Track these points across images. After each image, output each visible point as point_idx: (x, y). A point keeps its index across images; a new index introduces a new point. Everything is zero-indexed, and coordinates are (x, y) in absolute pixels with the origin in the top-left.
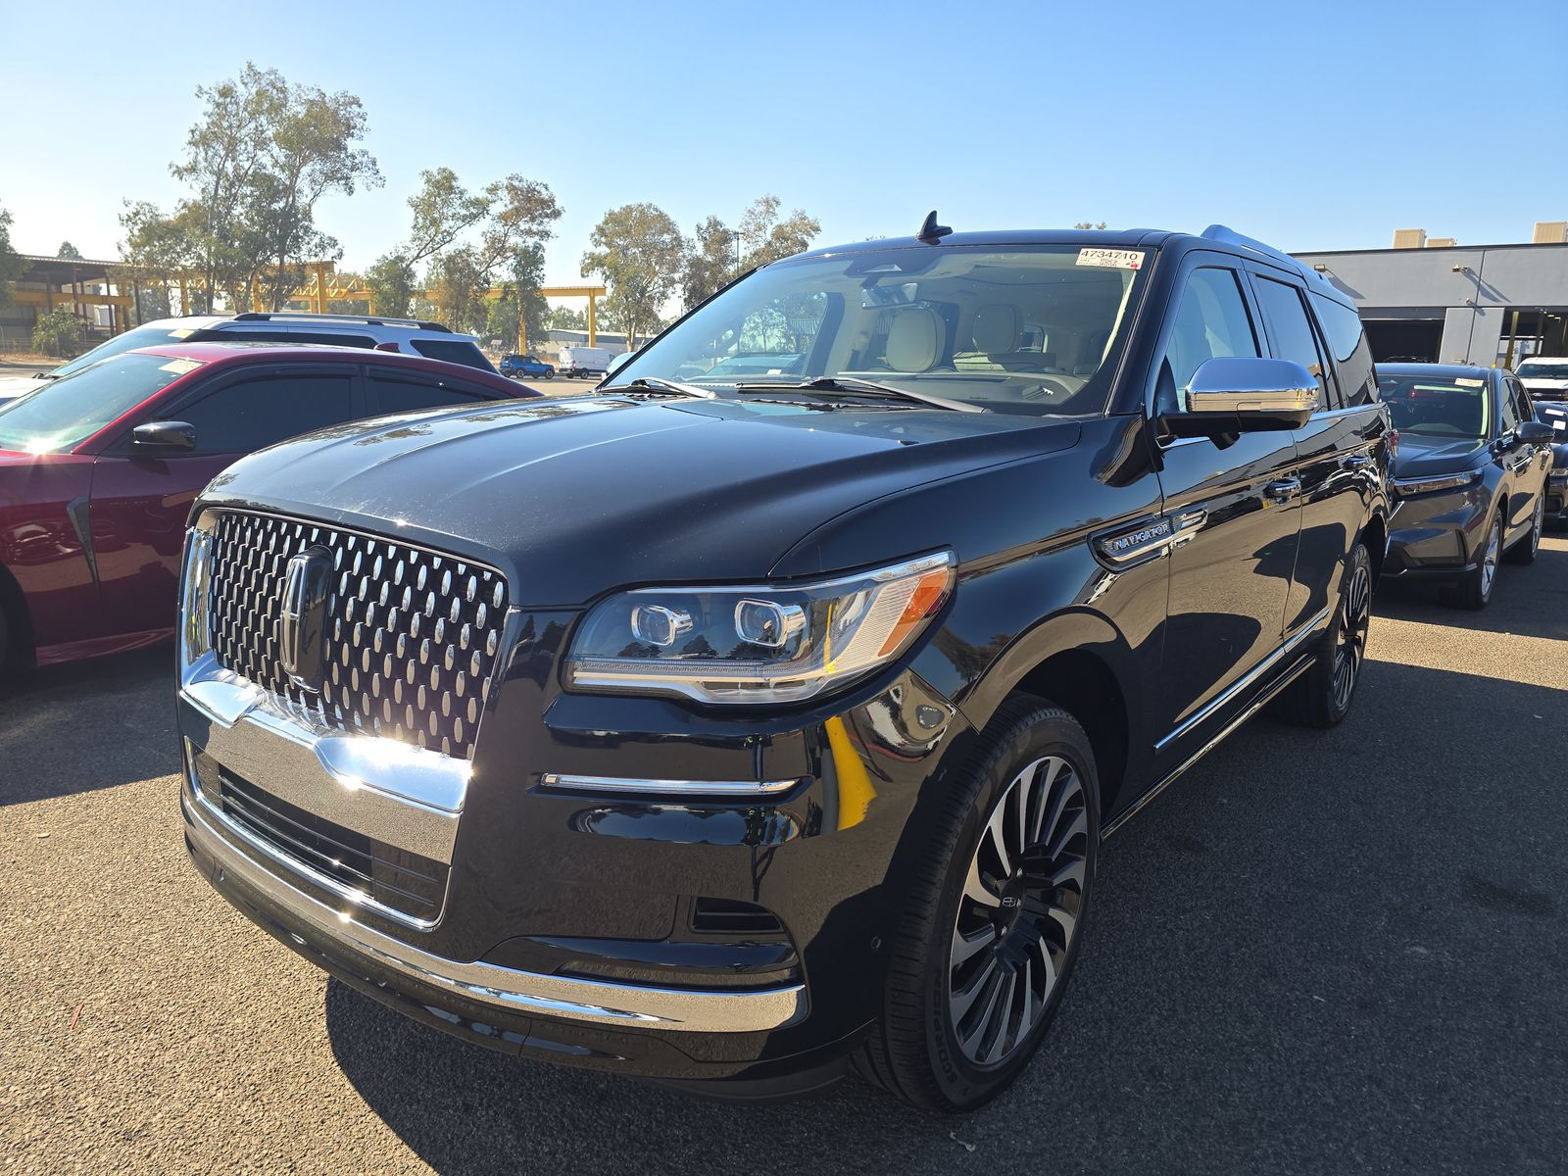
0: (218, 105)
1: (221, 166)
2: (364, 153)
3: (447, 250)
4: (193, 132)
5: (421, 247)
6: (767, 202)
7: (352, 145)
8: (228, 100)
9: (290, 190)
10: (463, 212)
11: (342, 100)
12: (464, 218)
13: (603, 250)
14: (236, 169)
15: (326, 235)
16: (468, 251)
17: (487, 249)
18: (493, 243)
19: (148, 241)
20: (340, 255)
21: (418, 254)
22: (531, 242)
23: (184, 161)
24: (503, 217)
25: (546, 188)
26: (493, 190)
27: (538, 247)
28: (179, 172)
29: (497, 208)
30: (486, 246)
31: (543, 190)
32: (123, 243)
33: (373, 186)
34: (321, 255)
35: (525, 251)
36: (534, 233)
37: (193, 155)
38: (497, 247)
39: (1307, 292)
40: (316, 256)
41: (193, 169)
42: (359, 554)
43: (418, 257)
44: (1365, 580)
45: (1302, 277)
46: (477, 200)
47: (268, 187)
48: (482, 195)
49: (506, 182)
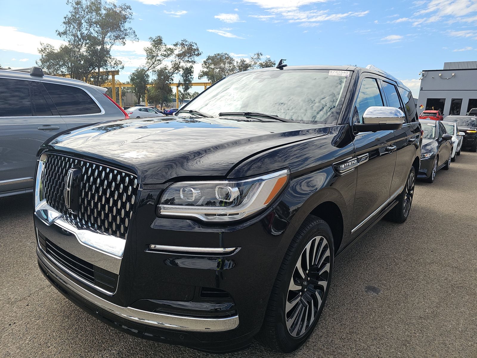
0: (75, 8)
1: (76, 32)
2: (131, 29)
3: (158, 68)
4: (65, 18)
5: (149, 66)
6: (258, 54)
7: (127, 25)
8: (79, 6)
9: (102, 43)
10: (165, 53)
11: (123, 7)
12: (165, 56)
13: (205, 70)
14: (81, 34)
15: (118, 60)
16: (165, 69)
17: (173, 67)
18: (175, 65)
19: (48, 60)
20: (123, 68)
21: (148, 69)
22: (189, 65)
23: (62, 30)
24: (179, 56)
25: (196, 44)
26: (176, 45)
27: (192, 67)
28: (60, 34)
29: (177, 52)
30: (172, 66)
31: (195, 45)
32: (38, 61)
33: (134, 41)
34: (116, 68)
35: (187, 69)
36: (190, 62)
37: (65, 27)
38: (176, 67)
39: (397, 87)
40: (114, 68)
41: (65, 33)
42: (90, 169)
43: (148, 70)
44: (413, 177)
45: (396, 82)
46: (170, 48)
47: (93, 41)
48: (172, 47)
49: (180, 42)
